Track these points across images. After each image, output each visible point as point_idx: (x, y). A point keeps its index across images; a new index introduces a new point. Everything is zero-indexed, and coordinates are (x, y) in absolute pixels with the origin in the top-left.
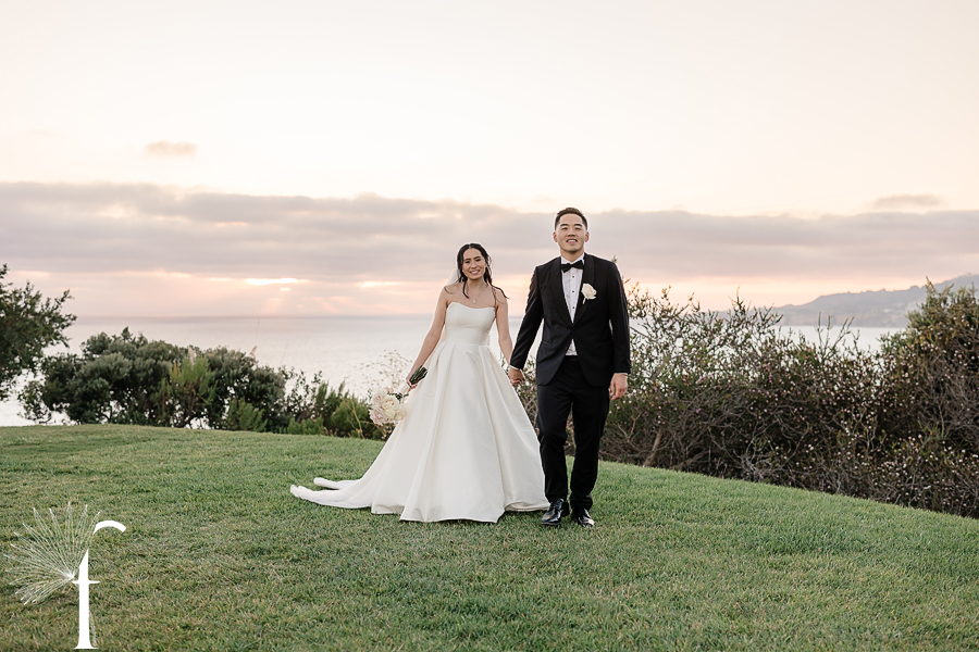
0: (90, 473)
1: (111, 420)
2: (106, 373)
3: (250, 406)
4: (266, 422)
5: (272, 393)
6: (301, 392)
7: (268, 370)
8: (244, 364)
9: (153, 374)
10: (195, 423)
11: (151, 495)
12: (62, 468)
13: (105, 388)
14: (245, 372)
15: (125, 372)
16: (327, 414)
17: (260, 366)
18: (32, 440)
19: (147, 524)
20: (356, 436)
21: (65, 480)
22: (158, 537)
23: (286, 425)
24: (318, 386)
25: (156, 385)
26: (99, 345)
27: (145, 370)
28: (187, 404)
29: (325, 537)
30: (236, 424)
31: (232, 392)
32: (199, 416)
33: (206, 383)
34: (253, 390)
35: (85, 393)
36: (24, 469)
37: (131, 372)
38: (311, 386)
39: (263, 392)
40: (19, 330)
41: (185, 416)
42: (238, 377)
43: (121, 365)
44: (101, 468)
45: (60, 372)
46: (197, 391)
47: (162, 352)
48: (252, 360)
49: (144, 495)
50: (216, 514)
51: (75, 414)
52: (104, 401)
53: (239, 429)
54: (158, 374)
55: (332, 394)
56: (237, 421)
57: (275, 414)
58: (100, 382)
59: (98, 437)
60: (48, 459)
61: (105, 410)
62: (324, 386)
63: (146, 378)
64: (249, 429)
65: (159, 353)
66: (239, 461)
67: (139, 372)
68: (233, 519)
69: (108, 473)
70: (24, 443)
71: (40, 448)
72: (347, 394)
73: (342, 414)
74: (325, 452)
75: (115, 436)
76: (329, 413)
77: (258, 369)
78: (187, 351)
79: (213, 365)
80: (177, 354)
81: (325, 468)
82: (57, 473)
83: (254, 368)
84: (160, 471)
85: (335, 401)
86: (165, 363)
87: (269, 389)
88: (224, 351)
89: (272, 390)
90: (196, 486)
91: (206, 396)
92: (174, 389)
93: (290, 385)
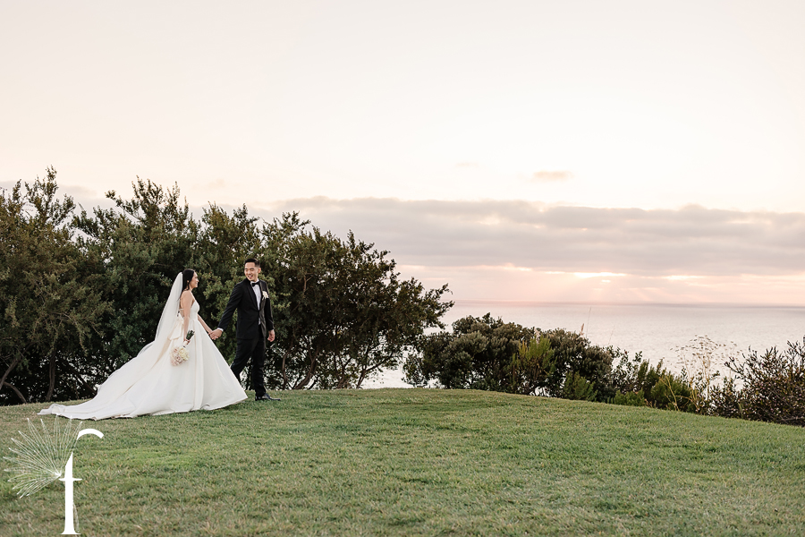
0: (463, 430)
1: (473, 386)
2: (468, 348)
3: (583, 379)
4: (596, 392)
5: (601, 369)
6: (625, 368)
7: (598, 349)
8: (578, 343)
9: (505, 350)
10: (537, 391)
11: (513, 451)
12: (442, 424)
13: (467, 359)
14: (579, 350)
15: (483, 347)
16: (647, 388)
17: (591, 345)
18: (416, 400)
19: (513, 476)
20: (672, 408)
21: (445, 435)
22: (522, 487)
23: (613, 396)
24: (639, 364)
25: (507, 359)
26: (465, 325)
27: (499, 347)
28: (532, 375)
29: (661, 498)
30: (571, 394)
31: (569, 366)
32: (541, 385)
33: (549, 357)
34: (585, 366)
35: (452, 364)
36: (414, 424)
37: (488, 347)
38: (633, 364)
39: (594, 367)
40: (404, 312)
41: (530, 385)
42: (573, 354)
43: (480, 341)
44: (472, 427)
45: (434, 348)
46: (541, 365)
47: (513, 332)
48: (585, 341)
49: (508, 451)
50: (568, 472)
51: (446, 381)
52: (467, 370)
53: (576, 398)
54: (510, 350)
55: (652, 371)
56: (573, 391)
57: (603, 386)
58: (463, 355)
59: (466, 400)
60: (430, 416)
61: (468, 378)
62: (646, 364)
63: (500, 353)
64: (581, 399)
65: (510, 333)
66: (581, 427)
67: (495, 348)
68: (583, 476)
69: (477, 431)
70: (411, 403)
71: (424, 407)
72: (664, 371)
73: (661, 388)
74: (653, 422)
75: (479, 400)
76: (650, 386)
77: (589, 349)
78: (533, 332)
79: (554, 344)
80: (528, 334)
81: (654, 436)
82: (440, 428)
83: (586, 347)
84: (518, 431)
85: (654, 377)
86: (515, 341)
87: (599, 366)
88: (562, 333)
89: (601, 366)
90: (549, 446)
91: (548, 369)
92: (522, 362)
93: (616, 363)
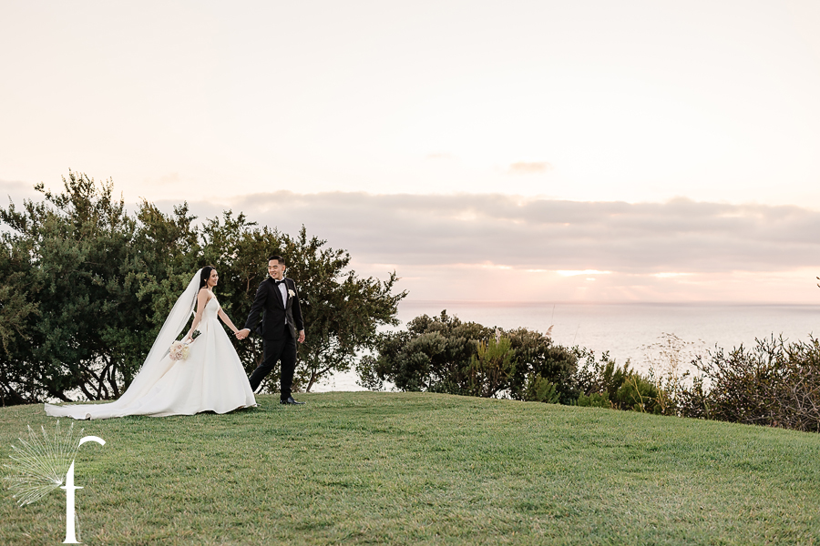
0: (401, 433)
1: (431, 389)
2: (427, 349)
3: (545, 381)
4: (559, 394)
5: (564, 369)
6: (591, 369)
7: (561, 349)
8: (541, 342)
9: (464, 351)
10: (500, 394)
11: (445, 454)
12: (379, 427)
13: (425, 361)
14: (541, 351)
15: (442, 348)
16: (612, 390)
17: (555, 345)
18: (359, 403)
19: (439, 478)
20: (639, 410)
21: (380, 438)
22: (445, 490)
23: (577, 398)
24: (605, 363)
25: (466, 360)
26: (421, 325)
27: (457, 347)
28: (492, 377)
29: (587, 498)
30: (533, 395)
31: (531, 367)
32: (502, 388)
33: (509, 358)
34: (548, 367)
35: (408, 365)
36: (349, 427)
37: (446, 348)
38: (601, 364)
39: (557, 368)
40: (355, 313)
41: (490, 387)
42: (534, 354)
43: (439, 342)
44: (410, 430)
45: (390, 348)
46: (501, 366)
47: (474, 331)
48: (548, 340)
49: (440, 453)
50: (497, 473)
51: (401, 383)
52: (425, 373)
53: (536, 400)
54: (469, 350)
55: (619, 371)
56: (535, 393)
57: (567, 387)
58: (421, 356)
59: (413, 402)
60: (369, 419)
61: (425, 380)
62: (612, 364)
63: (458, 354)
64: (544, 401)
65: (470, 333)
66: (525, 428)
67: (452, 348)
68: (511, 477)
69: (415, 434)
70: (354, 406)
71: (366, 410)
72: (631, 371)
73: (627, 389)
74: (602, 422)
75: (427, 402)
76: (616, 388)
77: (553, 348)
78: (494, 331)
79: (515, 344)
80: (488, 334)
81: (598, 437)
82: (374, 432)
83: (549, 347)
84: (457, 434)
85: (620, 378)
86: (474, 341)
87: (562, 366)
88: (524, 332)
89: (565, 367)
90: (485, 448)
91: (508, 371)
92: (481, 364)
93: (581, 363)
